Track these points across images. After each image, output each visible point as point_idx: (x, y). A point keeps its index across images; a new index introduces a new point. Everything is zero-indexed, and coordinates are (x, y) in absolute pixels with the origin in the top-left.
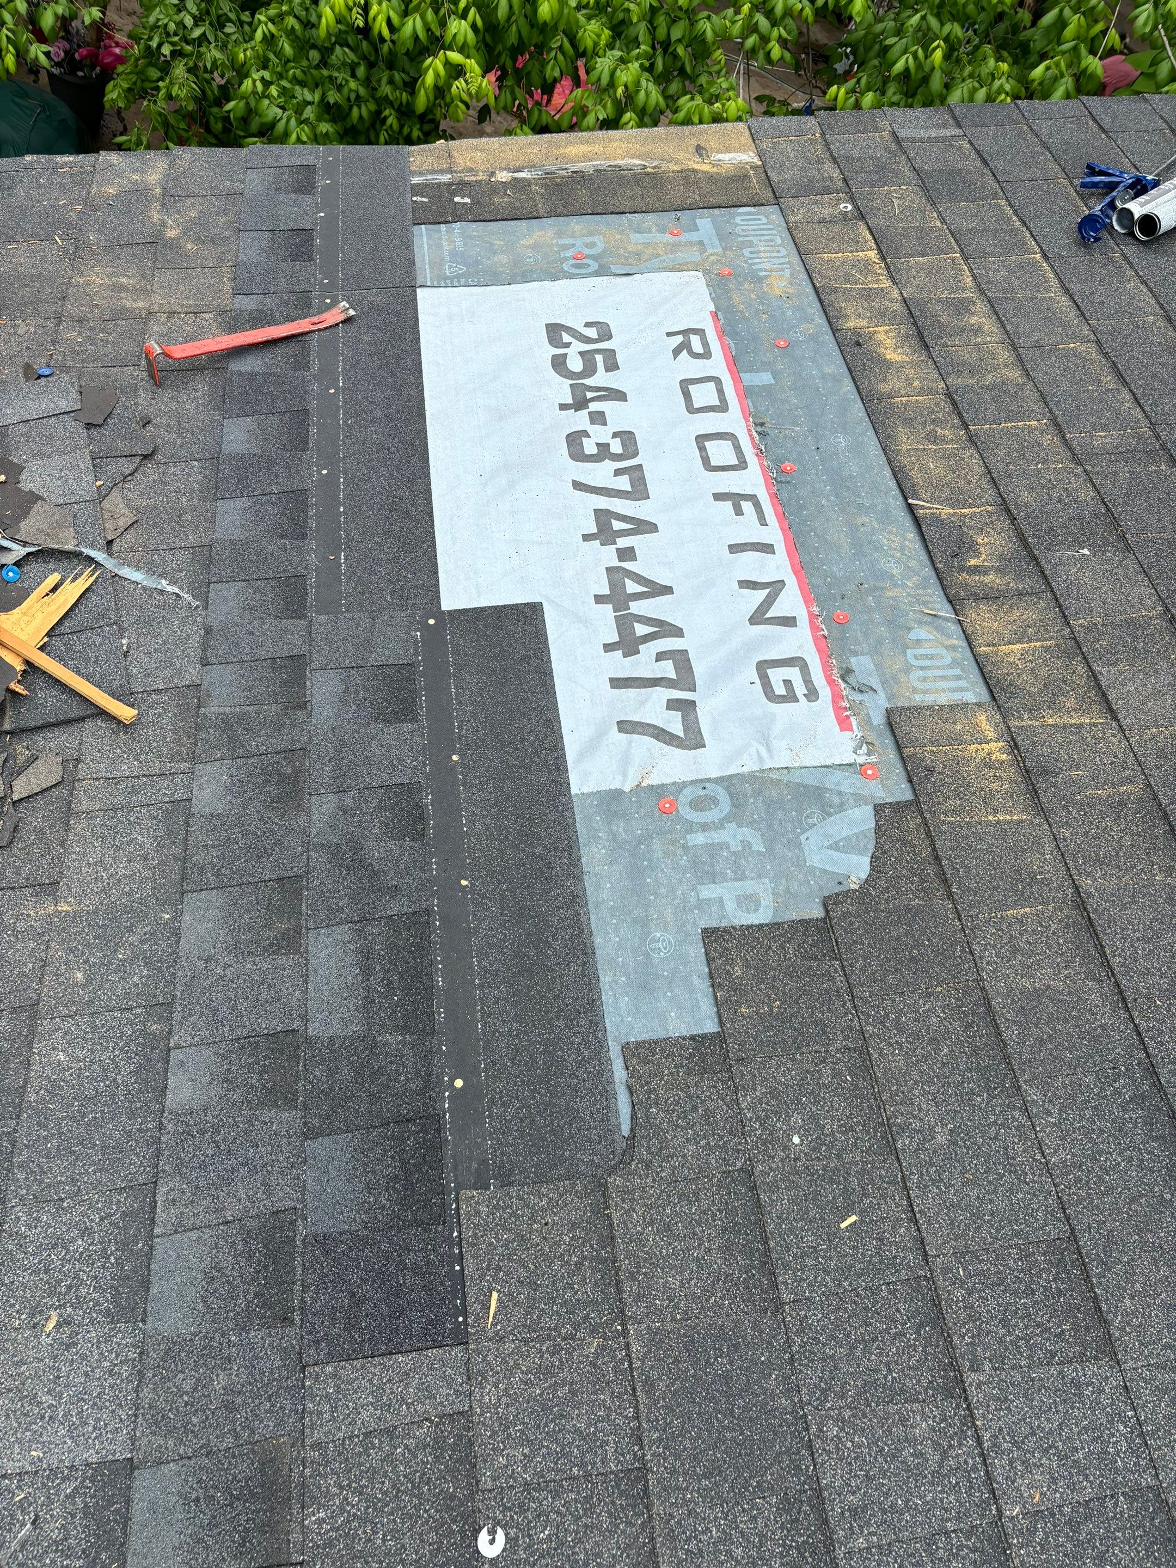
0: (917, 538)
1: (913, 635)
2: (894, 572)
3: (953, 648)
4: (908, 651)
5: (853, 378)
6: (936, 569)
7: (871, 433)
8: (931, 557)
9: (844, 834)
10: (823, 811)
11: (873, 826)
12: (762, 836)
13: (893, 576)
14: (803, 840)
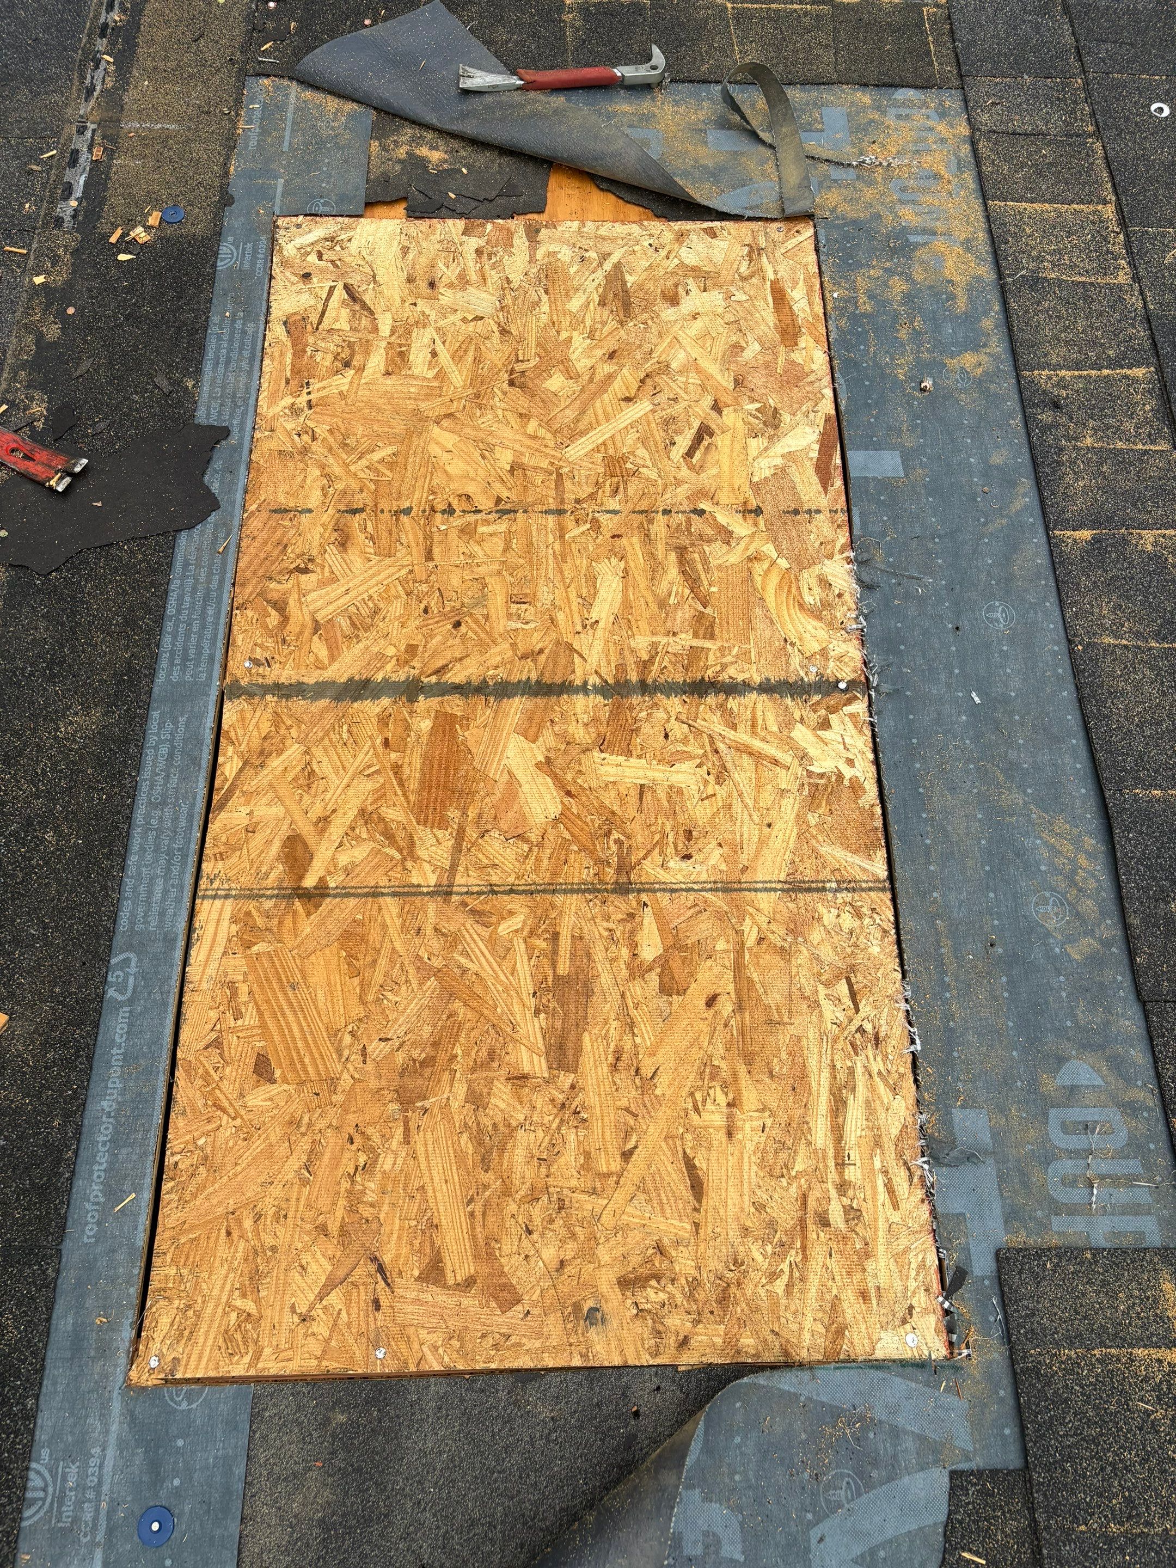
0: (1102, 848)
1: (1065, 1078)
2: (1051, 924)
3: (1131, 1109)
4: (1053, 1112)
5: (1037, 479)
6: (1126, 927)
7: (1051, 603)
8: (1120, 898)
9: (889, 1533)
10: (861, 1474)
11: (943, 1518)
12: (742, 1524)
13: (1048, 934)
14: (814, 1541)
